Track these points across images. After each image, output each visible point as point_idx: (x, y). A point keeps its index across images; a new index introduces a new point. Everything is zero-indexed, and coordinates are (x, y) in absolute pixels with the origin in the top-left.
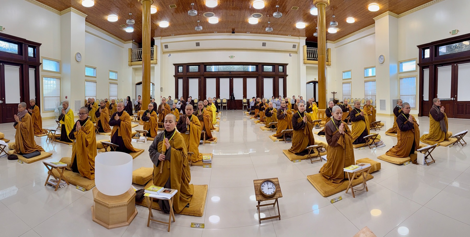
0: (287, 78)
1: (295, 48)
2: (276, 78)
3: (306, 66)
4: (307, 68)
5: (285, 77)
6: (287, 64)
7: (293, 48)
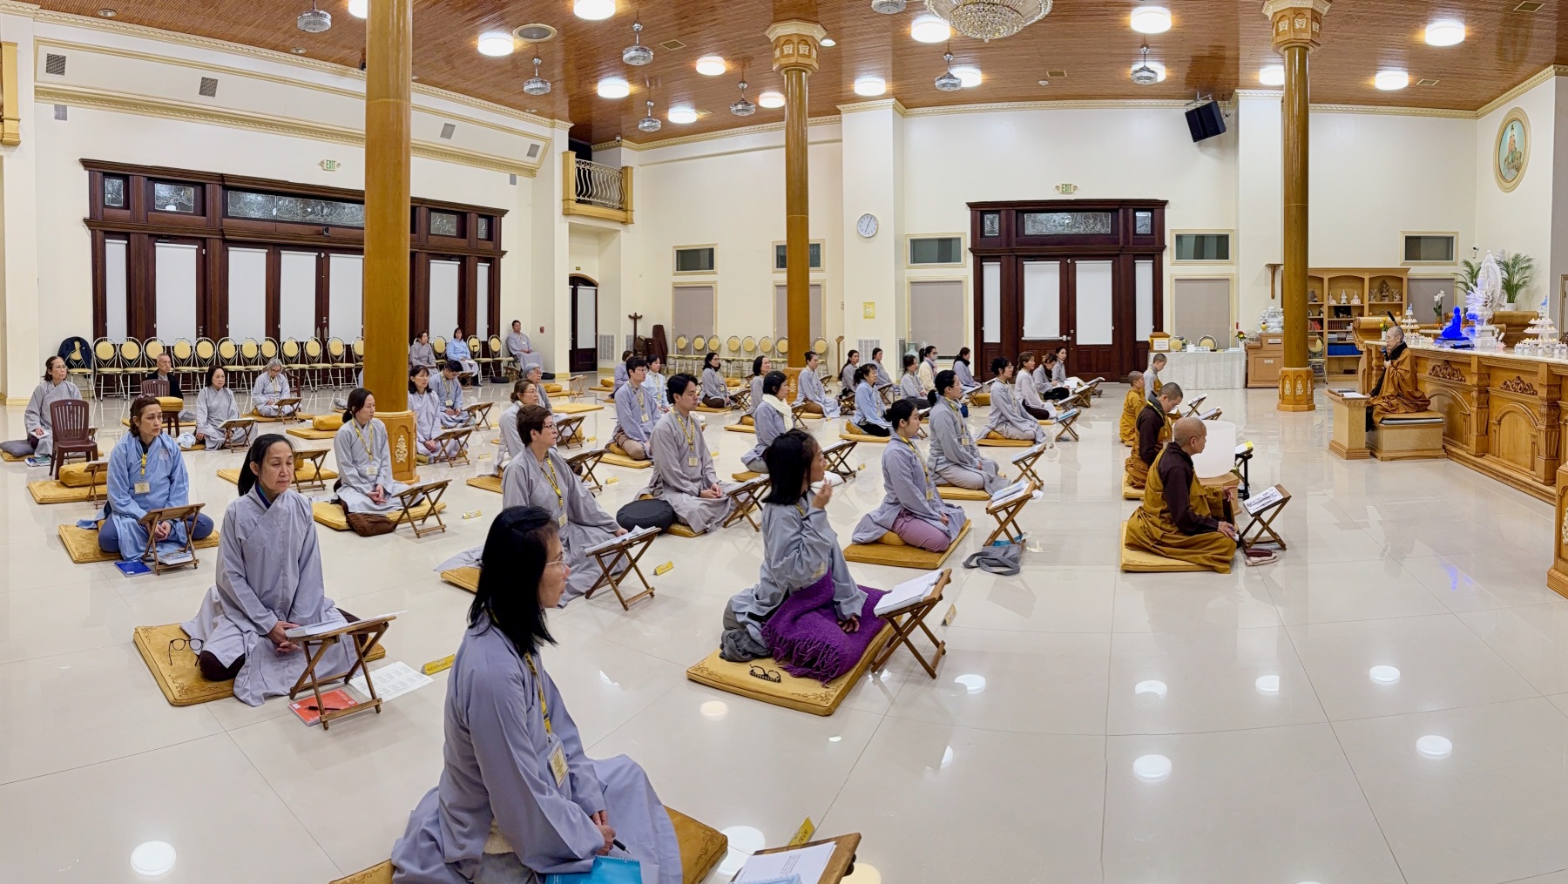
0: (504, 261)
1: (534, 156)
2: (470, 261)
3: (570, 223)
4: (574, 230)
5: (497, 258)
6: (503, 212)
7: (528, 155)
